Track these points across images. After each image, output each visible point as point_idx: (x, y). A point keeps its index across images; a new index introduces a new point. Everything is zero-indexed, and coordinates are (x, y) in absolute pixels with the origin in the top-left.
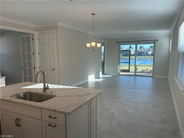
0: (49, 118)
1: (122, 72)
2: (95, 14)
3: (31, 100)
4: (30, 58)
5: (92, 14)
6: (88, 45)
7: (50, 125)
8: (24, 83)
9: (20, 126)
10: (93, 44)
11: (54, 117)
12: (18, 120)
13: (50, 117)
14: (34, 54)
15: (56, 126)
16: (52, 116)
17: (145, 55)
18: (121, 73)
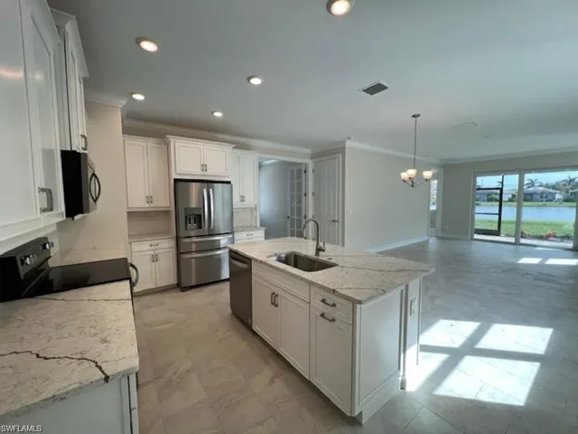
0: (322, 304)
1: (478, 234)
2: (419, 116)
3: (296, 266)
4: (300, 202)
5: (414, 116)
6: (404, 175)
7: (323, 315)
8: (289, 238)
9: (277, 306)
10: (412, 172)
11: (331, 303)
12: (274, 295)
13: (323, 301)
14: (305, 195)
15: (333, 320)
16: (328, 301)
17: (544, 199)
18: (476, 236)
